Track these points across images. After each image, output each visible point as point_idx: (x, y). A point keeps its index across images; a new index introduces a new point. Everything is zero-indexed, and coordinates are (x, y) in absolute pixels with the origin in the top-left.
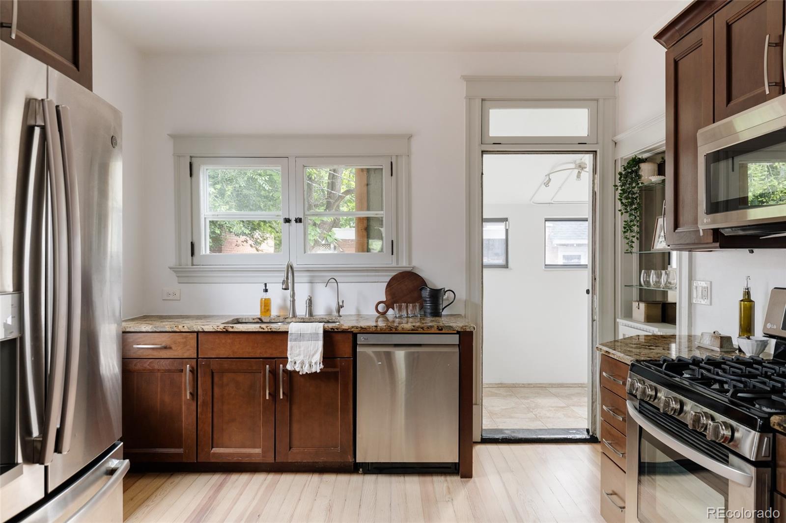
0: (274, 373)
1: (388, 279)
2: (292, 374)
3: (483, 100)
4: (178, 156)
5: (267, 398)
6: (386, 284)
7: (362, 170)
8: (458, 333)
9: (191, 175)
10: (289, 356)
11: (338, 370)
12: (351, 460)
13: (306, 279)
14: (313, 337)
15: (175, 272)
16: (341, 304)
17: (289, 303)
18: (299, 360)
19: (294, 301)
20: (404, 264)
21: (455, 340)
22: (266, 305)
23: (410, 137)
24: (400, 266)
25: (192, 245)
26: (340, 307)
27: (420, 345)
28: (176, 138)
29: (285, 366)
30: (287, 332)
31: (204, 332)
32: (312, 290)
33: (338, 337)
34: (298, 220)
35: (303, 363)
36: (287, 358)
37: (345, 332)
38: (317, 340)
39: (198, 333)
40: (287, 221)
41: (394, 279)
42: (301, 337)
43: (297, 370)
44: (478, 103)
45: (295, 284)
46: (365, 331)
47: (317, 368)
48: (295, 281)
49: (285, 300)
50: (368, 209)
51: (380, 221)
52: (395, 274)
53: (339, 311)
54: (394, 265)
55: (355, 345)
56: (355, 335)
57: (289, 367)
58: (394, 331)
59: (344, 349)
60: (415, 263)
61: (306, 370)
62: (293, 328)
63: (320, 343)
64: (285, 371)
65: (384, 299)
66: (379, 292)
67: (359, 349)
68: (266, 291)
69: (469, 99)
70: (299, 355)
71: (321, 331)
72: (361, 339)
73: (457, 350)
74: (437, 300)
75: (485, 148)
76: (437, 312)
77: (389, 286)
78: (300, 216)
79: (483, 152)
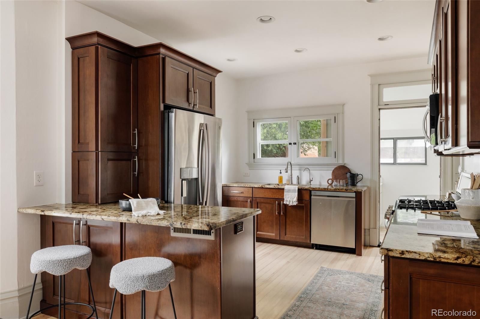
0: (279, 204)
1: (333, 169)
2: (286, 206)
3: (379, 85)
4: (249, 120)
5: (277, 214)
7: (324, 120)
8: (355, 192)
9: (254, 127)
10: (285, 198)
11: (304, 205)
12: (309, 242)
13: (298, 169)
14: (294, 191)
15: (248, 165)
16: (311, 179)
17: (290, 180)
18: (288, 200)
19: (292, 178)
20: (341, 162)
21: (353, 195)
22: (281, 179)
23: (344, 105)
24: (339, 163)
25: (254, 154)
26: (311, 181)
27: (338, 197)
28: (248, 112)
29: (283, 202)
30: (284, 189)
31: (254, 187)
33: (304, 192)
34: (295, 144)
35: (290, 201)
36: (284, 199)
37: (306, 190)
38: (296, 192)
39: (252, 188)
40: (290, 144)
41: (336, 169)
42: (289, 191)
43: (288, 204)
44: (376, 87)
45: (292, 171)
46: (315, 189)
47: (295, 204)
48: (292, 169)
49: (288, 178)
50: (327, 137)
51: (331, 143)
52: (336, 166)
54: (336, 163)
55: (311, 195)
56: (310, 191)
57: (285, 203)
58: (326, 190)
59: (306, 197)
60: (346, 162)
61: (291, 204)
62: (286, 187)
63: (296, 194)
64: (283, 204)
65: (331, 178)
66: (329, 175)
67: (312, 197)
68: (281, 173)
69: (372, 85)
70: (288, 198)
71: (297, 189)
72: (313, 193)
73: (354, 199)
74: (353, 178)
75: (380, 107)
76: (354, 184)
77: (333, 172)
78: (296, 142)
79: (379, 109)
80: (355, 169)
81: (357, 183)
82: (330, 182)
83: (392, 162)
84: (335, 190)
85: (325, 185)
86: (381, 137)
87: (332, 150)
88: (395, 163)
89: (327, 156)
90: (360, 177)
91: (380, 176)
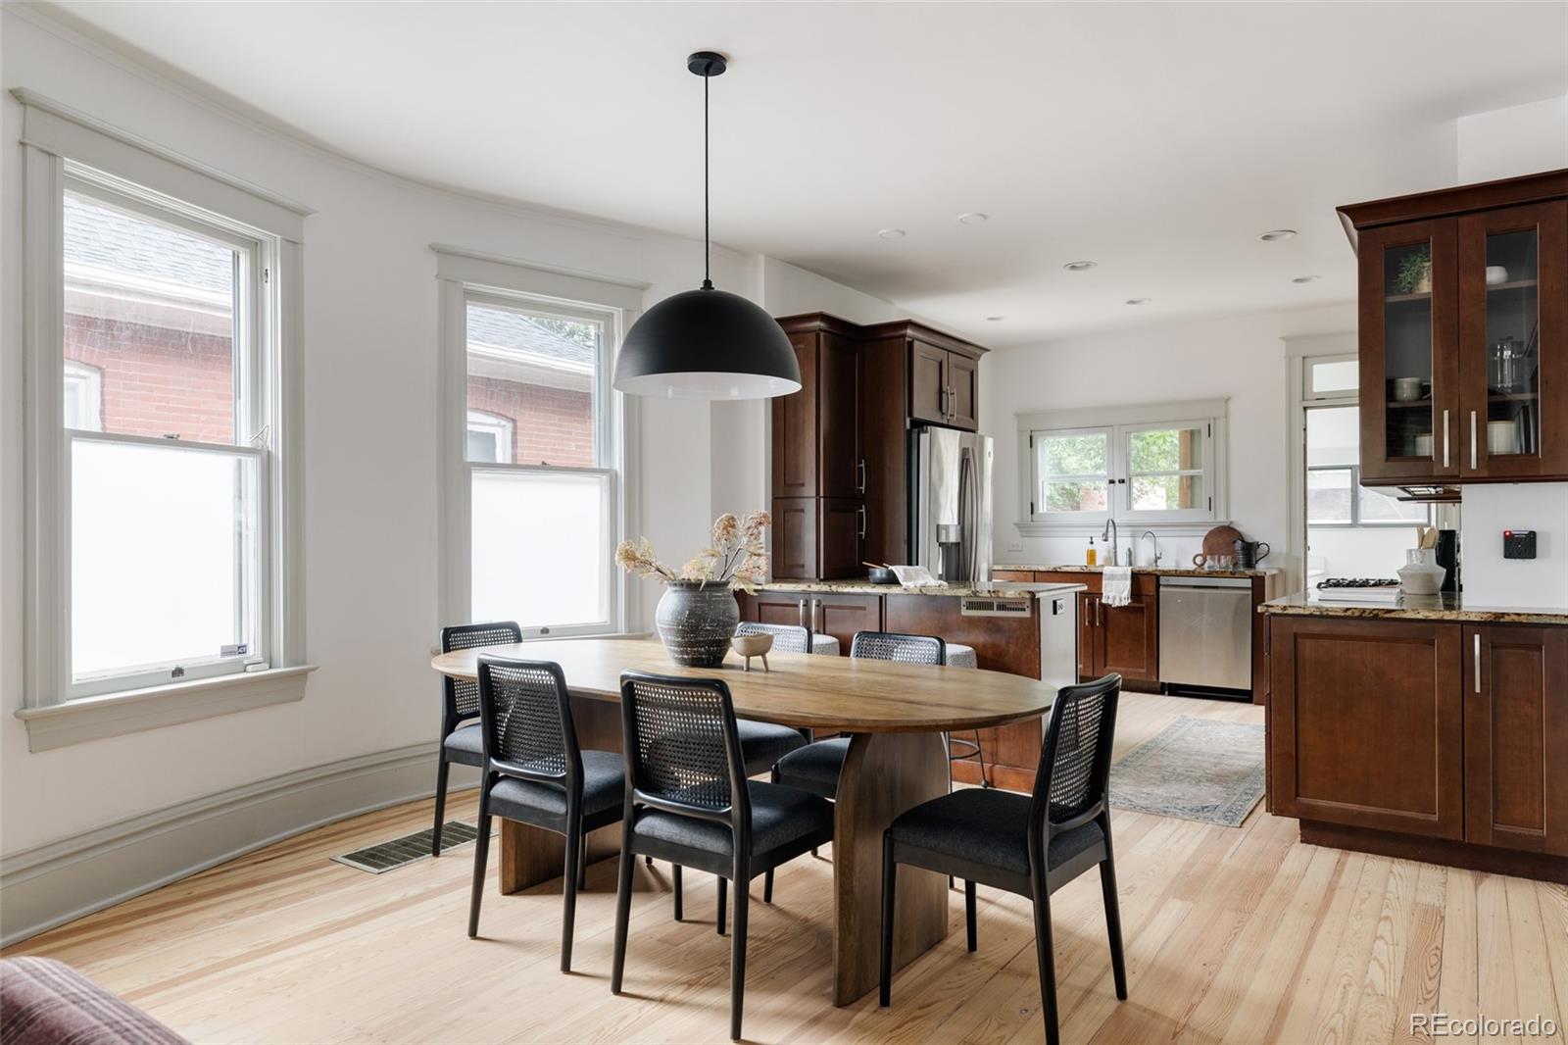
0: (1092, 605)
1: (1206, 533)
2: (1105, 607)
3: (1304, 358)
4: (1020, 431)
5: (1087, 624)
6: (1203, 539)
7: (1186, 431)
8: (1251, 577)
9: (1031, 446)
10: (1103, 592)
11: (1144, 605)
12: (1155, 680)
13: (1128, 534)
14: (1122, 577)
15: (1019, 528)
16: (1158, 555)
17: (1112, 555)
18: (1111, 595)
19: (1116, 552)
20: (1222, 520)
21: (1248, 583)
22: (1092, 556)
23: (1228, 399)
24: (1218, 520)
25: (1032, 505)
26: (1157, 559)
27: (1217, 588)
28: (1019, 416)
29: (1100, 600)
30: (1101, 573)
31: (1039, 571)
32: (1134, 544)
33: (1143, 578)
34: (1122, 481)
35: (1114, 598)
36: (1102, 594)
37: (1149, 574)
38: (1126, 580)
39: (1035, 572)
40: (1112, 482)
41: (1210, 533)
42: (1113, 577)
43: (1110, 603)
44: (1299, 362)
45: (1118, 539)
46: (1167, 573)
47: (1126, 602)
48: (1118, 534)
49: (1109, 552)
50: (1192, 467)
51: (1200, 477)
52: (1211, 528)
53: (1156, 562)
54: (1213, 520)
55: (1158, 586)
56: (1158, 578)
57: (1103, 601)
58: (1191, 574)
59: (1150, 589)
60: (1232, 519)
61: (1117, 604)
62: (1107, 570)
63: (1128, 583)
64: (1101, 604)
65: (1202, 552)
66: (1197, 545)
67: (1161, 589)
68: (1092, 543)
69: (1289, 358)
70: (1111, 591)
71: (1129, 573)
72: (1163, 581)
73: (1250, 592)
74: (1250, 552)
75: (1306, 404)
76: (1250, 563)
77: (1206, 539)
78: (1124, 477)
79: (1305, 409)
80: (1252, 531)
81: (1257, 562)
82: (1199, 560)
83: (1349, 522)
84: (1210, 575)
85: (1188, 565)
86: (1309, 465)
87: (1203, 493)
88: (1355, 524)
89: (1192, 507)
90: (1263, 549)
91: (1306, 548)
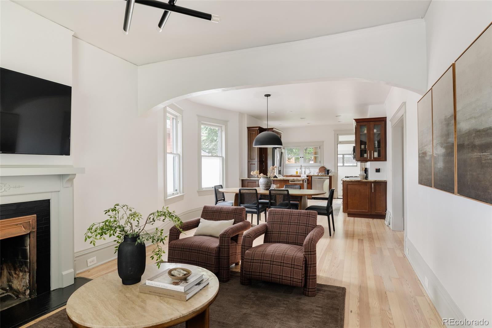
1: (319, 168)
6: (318, 169)
7: (315, 147)
11: (309, 182)
13: (304, 168)
16: (310, 172)
17: (301, 172)
20: (322, 165)
21: (329, 177)
22: (297, 172)
23: (323, 142)
32: (305, 170)
34: (303, 157)
37: (310, 176)
40: (301, 157)
41: (320, 168)
44: (336, 135)
46: (313, 176)
49: (300, 171)
50: (316, 155)
51: (318, 157)
53: (310, 174)
54: (320, 165)
55: (312, 178)
56: (312, 177)
58: (318, 176)
59: (310, 179)
60: (324, 165)
62: (302, 175)
66: (317, 170)
67: (312, 179)
68: (297, 170)
69: (335, 134)
71: (306, 175)
72: (313, 177)
73: (329, 179)
74: (328, 171)
75: (338, 143)
76: (328, 174)
77: (319, 169)
78: (303, 156)
79: (338, 144)
80: (328, 168)
82: (318, 173)
83: (342, 165)
84: (321, 176)
85: (316, 174)
86: (338, 154)
87: (319, 160)
88: (343, 166)
89: (316, 162)
90: (330, 171)
91: (338, 171)
